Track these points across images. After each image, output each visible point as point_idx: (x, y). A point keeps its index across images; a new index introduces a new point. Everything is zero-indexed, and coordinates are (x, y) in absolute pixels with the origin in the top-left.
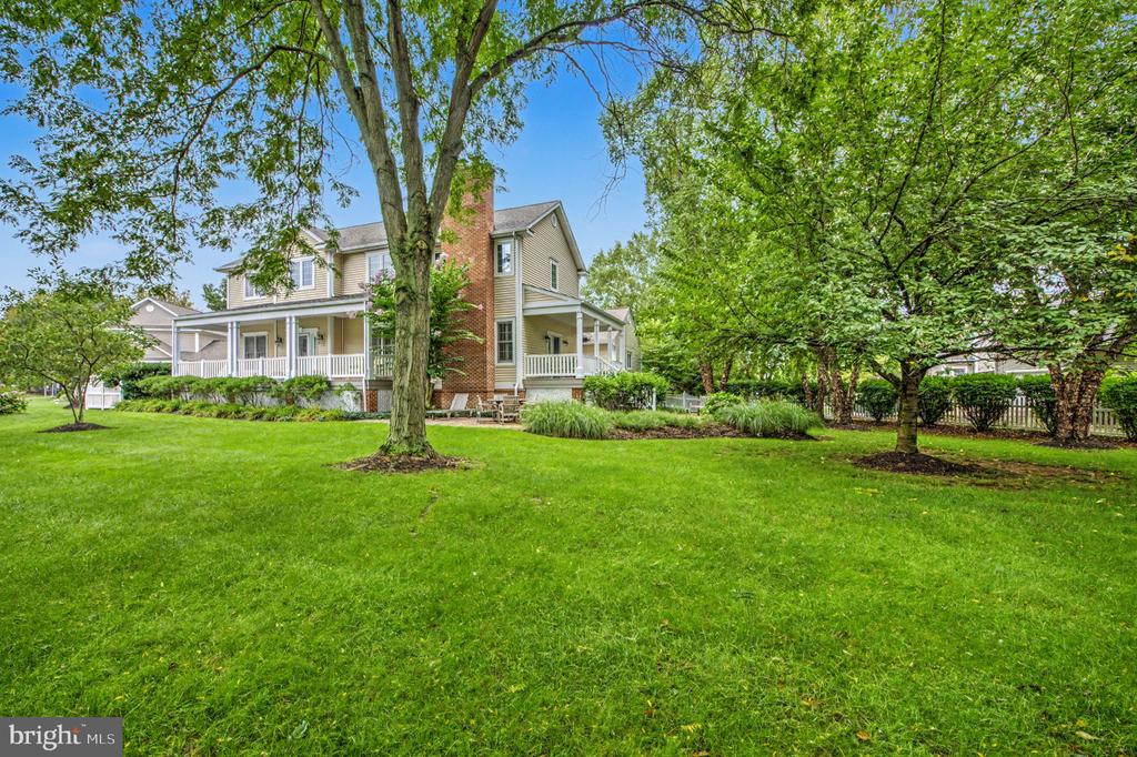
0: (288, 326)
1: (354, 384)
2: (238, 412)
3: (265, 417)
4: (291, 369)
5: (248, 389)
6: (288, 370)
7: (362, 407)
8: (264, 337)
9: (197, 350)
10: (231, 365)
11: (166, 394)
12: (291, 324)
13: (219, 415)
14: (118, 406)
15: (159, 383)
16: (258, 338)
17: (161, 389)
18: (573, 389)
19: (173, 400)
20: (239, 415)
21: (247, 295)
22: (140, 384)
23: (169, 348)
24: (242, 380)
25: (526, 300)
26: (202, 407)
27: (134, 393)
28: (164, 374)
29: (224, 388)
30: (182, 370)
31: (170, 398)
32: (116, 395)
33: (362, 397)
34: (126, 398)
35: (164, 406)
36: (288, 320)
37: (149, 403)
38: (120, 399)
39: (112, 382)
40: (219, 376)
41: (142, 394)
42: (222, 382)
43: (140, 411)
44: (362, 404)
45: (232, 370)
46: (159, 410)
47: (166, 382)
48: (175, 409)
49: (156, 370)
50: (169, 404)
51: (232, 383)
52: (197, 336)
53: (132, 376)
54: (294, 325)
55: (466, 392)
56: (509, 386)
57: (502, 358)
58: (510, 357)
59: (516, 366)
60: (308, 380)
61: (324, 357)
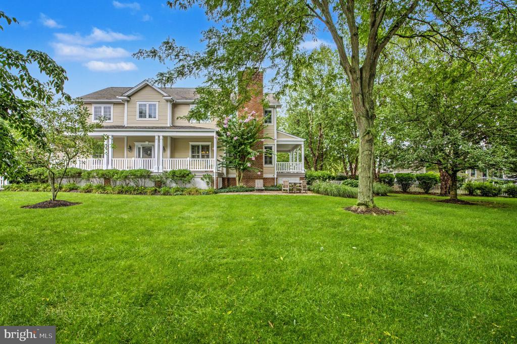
0: (156, 141)
6: (156, 166)
7: (213, 187)
18: (300, 178)
21: (95, 119)
33: (213, 182)
36: (157, 138)
45: (108, 165)
54: (161, 140)
55: (257, 179)
56: (271, 176)
57: (266, 163)
58: (271, 163)
59: (274, 167)
60: (185, 172)
61: (171, 159)
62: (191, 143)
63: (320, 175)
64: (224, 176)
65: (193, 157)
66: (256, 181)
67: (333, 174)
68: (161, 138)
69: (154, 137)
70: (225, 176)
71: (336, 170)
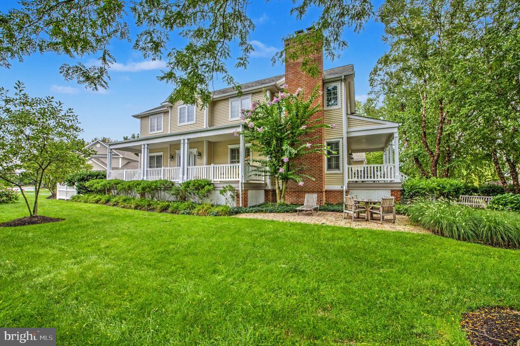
0: (182, 145)
1: (233, 185)
2: (149, 205)
3: (170, 210)
4: (183, 175)
5: (157, 189)
6: (181, 176)
7: (238, 203)
8: (161, 156)
9: (120, 167)
10: (142, 173)
11: (102, 191)
12: (184, 144)
13: (136, 208)
14: (74, 199)
15: (97, 184)
16: (157, 157)
17: (99, 188)
18: (392, 191)
19: (107, 195)
20: (150, 208)
21: (151, 131)
22: (87, 184)
23: (105, 165)
24: (152, 182)
25: (349, 126)
26: (125, 200)
27: (82, 190)
28: (102, 178)
29: (140, 188)
30: (112, 176)
31: (105, 193)
32: (73, 191)
33: (238, 196)
34: (79, 193)
35: (100, 199)
36: (182, 142)
37: (92, 197)
38: (75, 194)
39: (71, 183)
40: (135, 179)
41: (88, 191)
42: (138, 184)
43: (86, 202)
44: (238, 201)
45: (144, 176)
46: (97, 202)
47: (102, 183)
48: (107, 201)
49: (97, 176)
50: (104, 198)
51: (145, 185)
52: (120, 159)
53: (83, 179)
54: (186, 145)
55: (309, 192)
56: (337, 187)
57: (330, 167)
58: (337, 167)
59: (343, 174)
60: (200, 183)
61: (208, 166)
62: (230, 147)
63: (434, 185)
64: (267, 188)
65: (232, 162)
66: (307, 195)
67: (476, 184)
68: (186, 141)
69: (180, 140)
70: (269, 187)
71: (480, 176)
